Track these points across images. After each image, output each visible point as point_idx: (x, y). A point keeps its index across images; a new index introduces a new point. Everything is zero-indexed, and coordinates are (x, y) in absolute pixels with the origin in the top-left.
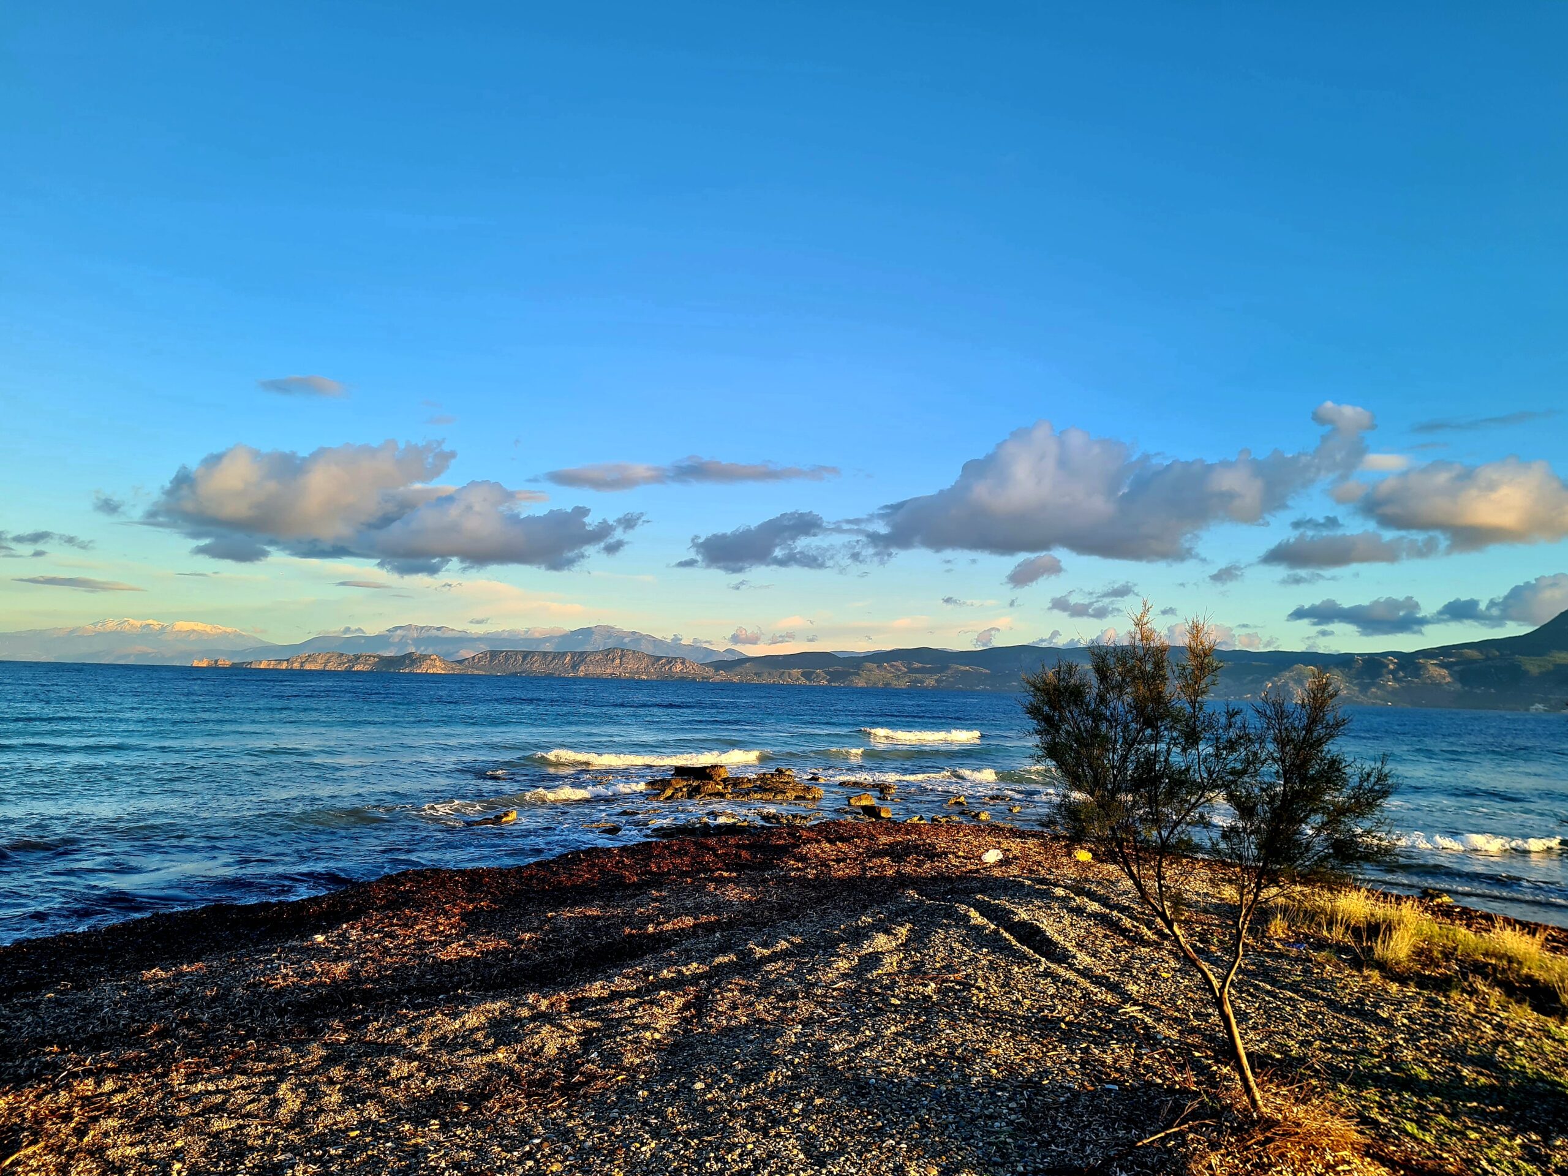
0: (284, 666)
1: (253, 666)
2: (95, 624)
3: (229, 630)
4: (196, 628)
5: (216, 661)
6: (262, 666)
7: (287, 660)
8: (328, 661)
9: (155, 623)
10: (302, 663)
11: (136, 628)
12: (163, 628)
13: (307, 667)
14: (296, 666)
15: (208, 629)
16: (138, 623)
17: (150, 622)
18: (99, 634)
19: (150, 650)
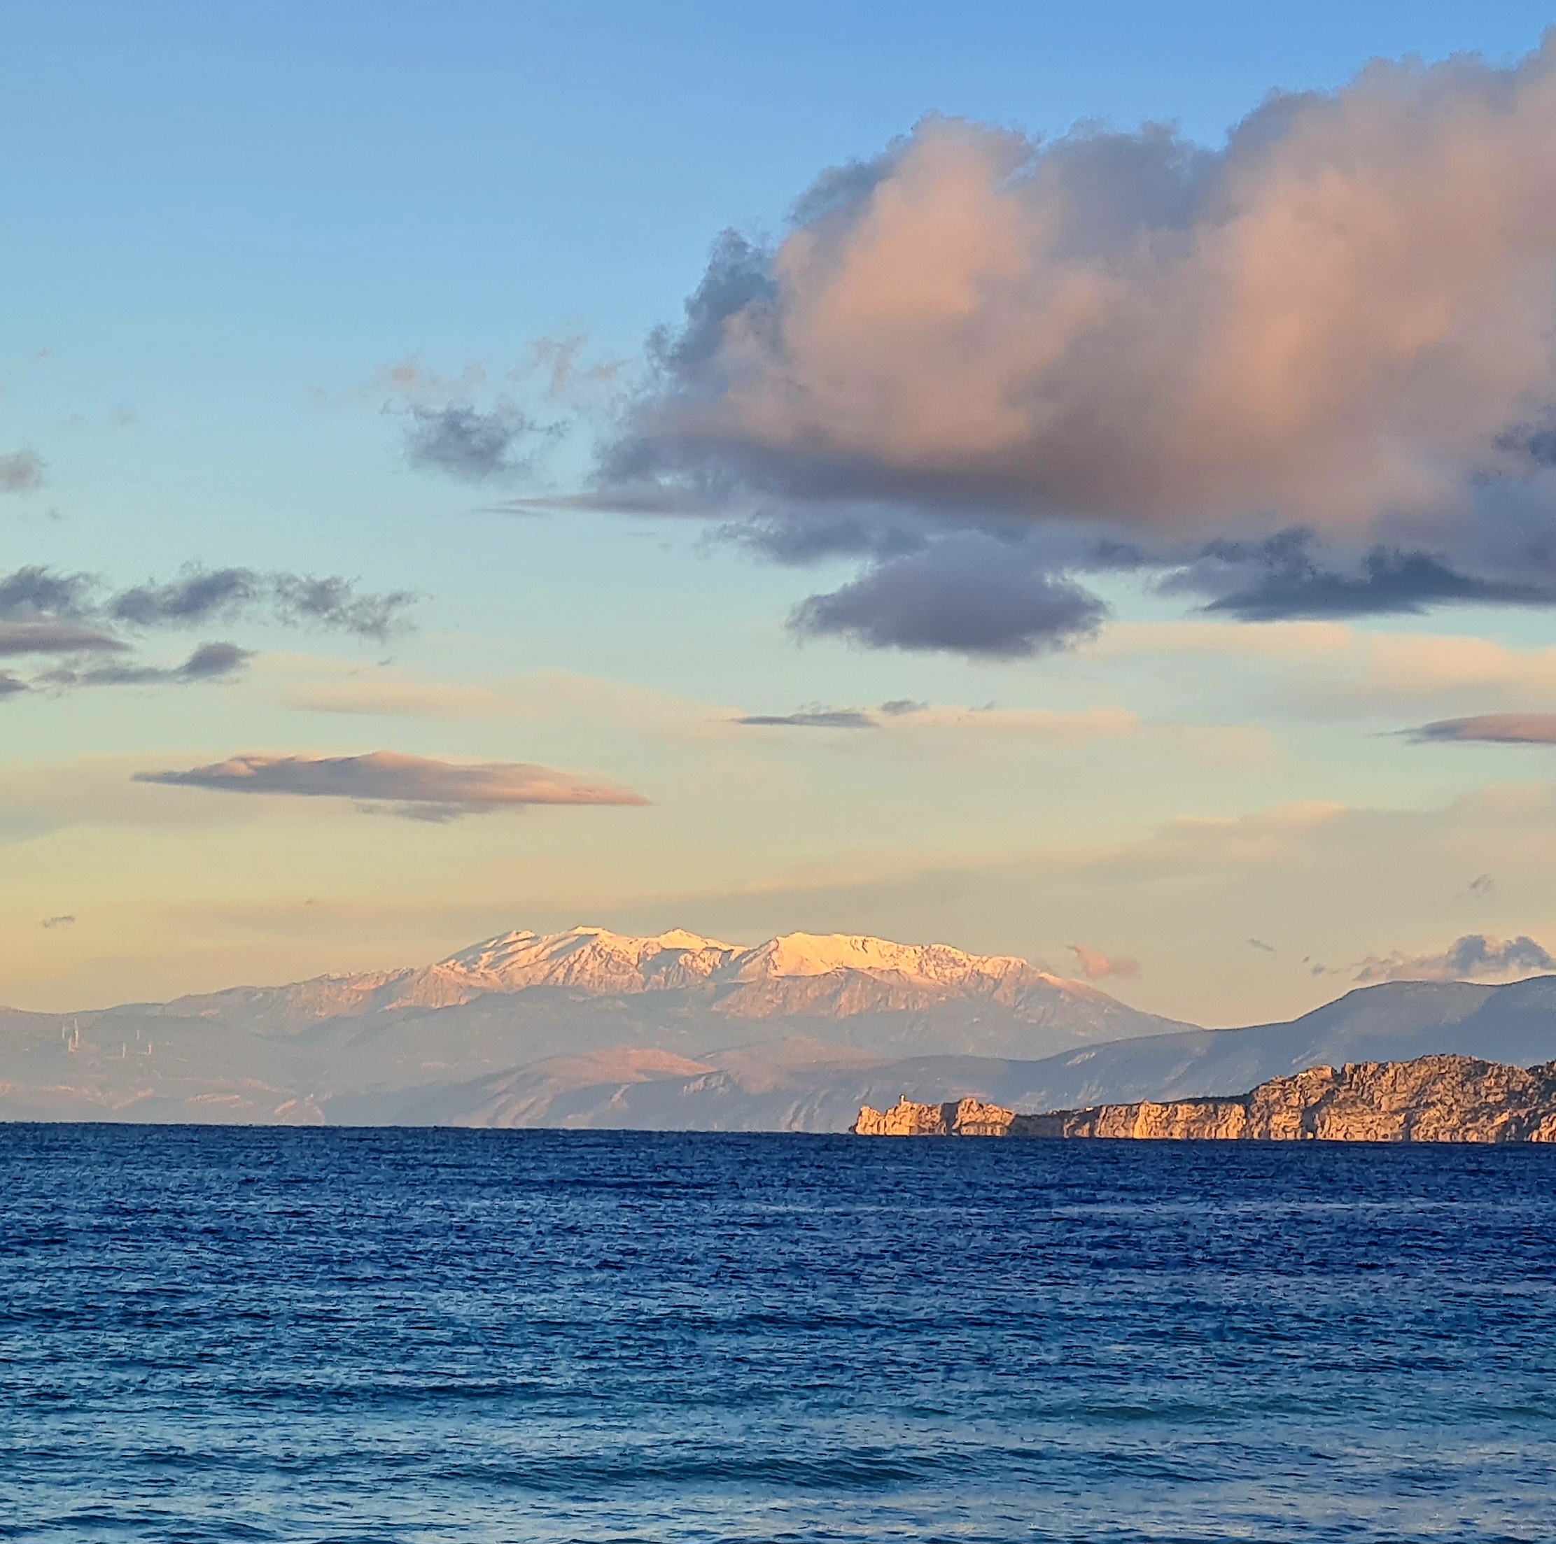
0: (1231, 1126)
1: (1103, 1130)
2: (468, 957)
3: (991, 967)
4: (858, 961)
5: (950, 1112)
6: (1139, 1131)
7: (1245, 1100)
8: (1420, 1100)
9: (696, 943)
10: (1309, 1113)
11: (622, 967)
12: (729, 964)
13: (1335, 1128)
14: (1284, 1125)
15: (908, 963)
16: (627, 946)
17: (677, 939)
18: (485, 999)
19: (683, 1067)
